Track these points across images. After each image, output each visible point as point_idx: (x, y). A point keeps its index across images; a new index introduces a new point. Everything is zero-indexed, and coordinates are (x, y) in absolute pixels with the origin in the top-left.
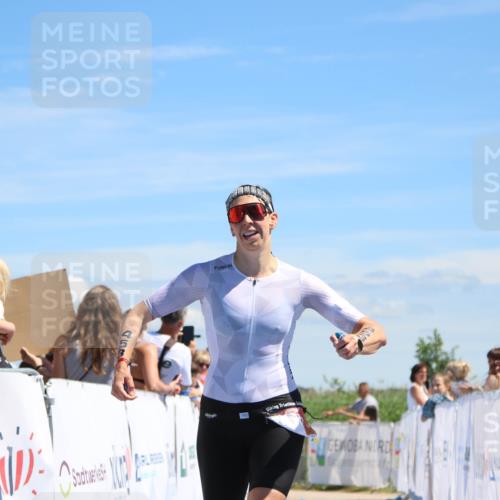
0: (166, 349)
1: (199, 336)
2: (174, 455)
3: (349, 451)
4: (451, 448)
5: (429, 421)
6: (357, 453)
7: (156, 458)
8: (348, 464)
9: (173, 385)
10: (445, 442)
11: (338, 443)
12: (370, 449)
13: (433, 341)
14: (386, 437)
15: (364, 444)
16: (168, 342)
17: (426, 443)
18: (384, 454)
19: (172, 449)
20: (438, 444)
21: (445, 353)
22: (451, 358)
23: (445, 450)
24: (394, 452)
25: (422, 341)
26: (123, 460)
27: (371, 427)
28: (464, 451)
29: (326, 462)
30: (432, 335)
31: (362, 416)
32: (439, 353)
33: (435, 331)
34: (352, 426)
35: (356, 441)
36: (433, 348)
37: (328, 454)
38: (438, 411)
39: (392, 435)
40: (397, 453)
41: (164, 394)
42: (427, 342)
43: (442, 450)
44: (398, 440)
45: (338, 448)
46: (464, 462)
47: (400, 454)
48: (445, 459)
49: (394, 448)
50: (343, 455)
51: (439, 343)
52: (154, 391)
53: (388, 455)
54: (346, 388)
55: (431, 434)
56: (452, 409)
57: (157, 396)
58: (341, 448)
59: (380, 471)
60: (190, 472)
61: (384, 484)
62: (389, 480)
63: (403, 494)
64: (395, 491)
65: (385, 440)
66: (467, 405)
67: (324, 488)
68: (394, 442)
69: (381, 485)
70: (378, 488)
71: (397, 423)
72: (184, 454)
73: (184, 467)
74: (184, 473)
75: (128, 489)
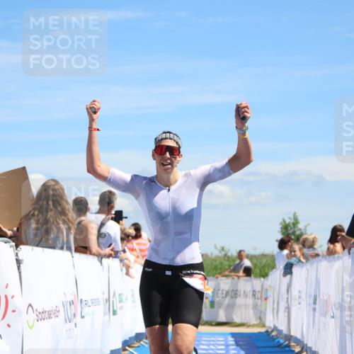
0: (102, 225)
1: (126, 218)
2: (108, 300)
3: (232, 298)
4: (304, 296)
5: (289, 276)
6: (238, 300)
7: (95, 302)
8: (231, 307)
9: (108, 251)
10: (300, 291)
11: (224, 292)
12: (246, 297)
13: (292, 221)
14: (258, 288)
15: (242, 292)
16: (103, 220)
17: (286, 292)
18: (256, 300)
19: (106, 296)
20: (295, 292)
21: (300, 229)
22: (304, 232)
23: (299, 297)
24: (263, 299)
25: (284, 221)
26: (72, 303)
27: (247, 280)
28: (313, 297)
29: (216, 306)
30: (292, 217)
31: (241, 273)
32: (296, 229)
34: (234, 281)
35: (237, 290)
36: (292, 226)
37: (217, 300)
38: (295, 270)
39: (262, 286)
40: (266, 299)
41: (100, 257)
42: (287, 221)
43: (297, 297)
44: (267, 290)
45: (224, 295)
46: (312, 306)
47: (268, 300)
48: (299, 304)
49: (264, 296)
50: (227, 301)
51: (296, 223)
52: (94, 255)
54: (229, 254)
55: (289, 286)
56: (304, 269)
57: (96, 258)
58: (226, 296)
59: (254, 313)
60: (119, 312)
61: (257, 321)
62: (260, 318)
63: (270, 328)
64: (264, 326)
65: (257, 290)
66: (315, 265)
67: (214, 323)
68: (263, 292)
69: (254, 322)
70: (252, 324)
71: (266, 278)
72: (115, 300)
73: (115, 308)
74: (115, 313)
75: (76, 324)
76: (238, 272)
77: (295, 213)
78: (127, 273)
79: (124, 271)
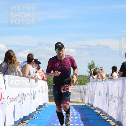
2: (32, 94)
3: (72, 92)
6: (74, 93)
7: (28, 95)
8: (72, 95)
15: (76, 90)
17: (94, 91)
18: (81, 93)
21: (96, 67)
23: (100, 93)
33: (93, 61)
39: (83, 88)
49: (84, 92)
59: (80, 98)
60: (35, 98)
61: (81, 101)
64: (84, 103)
65: (81, 90)
68: (84, 90)
69: (80, 101)
70: (79, 102)
72: (34, 93)
73: (34, 97)
74: (34, 98)
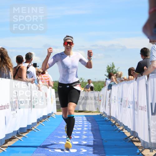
0: (28, 68)
3: (85, 100)
4: (117, 99)
8: (85, 104)
10: (115, 97)
11: (82, 98)
12: (92, 99)
13: (112, 66)
14: (97, 96)
15: (90, 98)
17: (109, 97)
20: (113, 97)
23: (115, 99)
24: (99, 100)
25: (108, 66)
27: (92, 92)
30: (112, 64)
31: (89, 89)
32: (113, 70)
34: (86, 92)
35: (87, 97)
36: (112, 68)
38: (113, 87)
39: (99, 95)
40: (100, 100)
42: (110, 66)
43: (114, 100)
44: (101, 96)
45: (82, 99)
47: (101, 101)
48: (115, 102)
50: (83, 101)
51: (113, 67)
52: (24, 81)
53: (97, 101)
54: (84, 81)
55: (110, 94)
56: (117, 86)
57: (25, 82)
59: (95, 106)
61: (96, 110)
62: (98, 109)
63: (102, 113)
64: (99, 112)
66: (121, 85)
67: (77, 111)
68: (99, 97)
70: (94, 111)
71: (100, 91)
75: (16, 111)
76: (88, 89)
77: (113, 63)
78: (39, 89)
79: (38, 88)
